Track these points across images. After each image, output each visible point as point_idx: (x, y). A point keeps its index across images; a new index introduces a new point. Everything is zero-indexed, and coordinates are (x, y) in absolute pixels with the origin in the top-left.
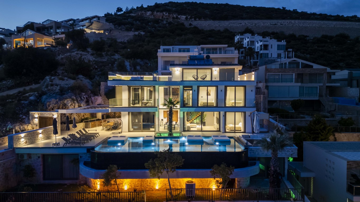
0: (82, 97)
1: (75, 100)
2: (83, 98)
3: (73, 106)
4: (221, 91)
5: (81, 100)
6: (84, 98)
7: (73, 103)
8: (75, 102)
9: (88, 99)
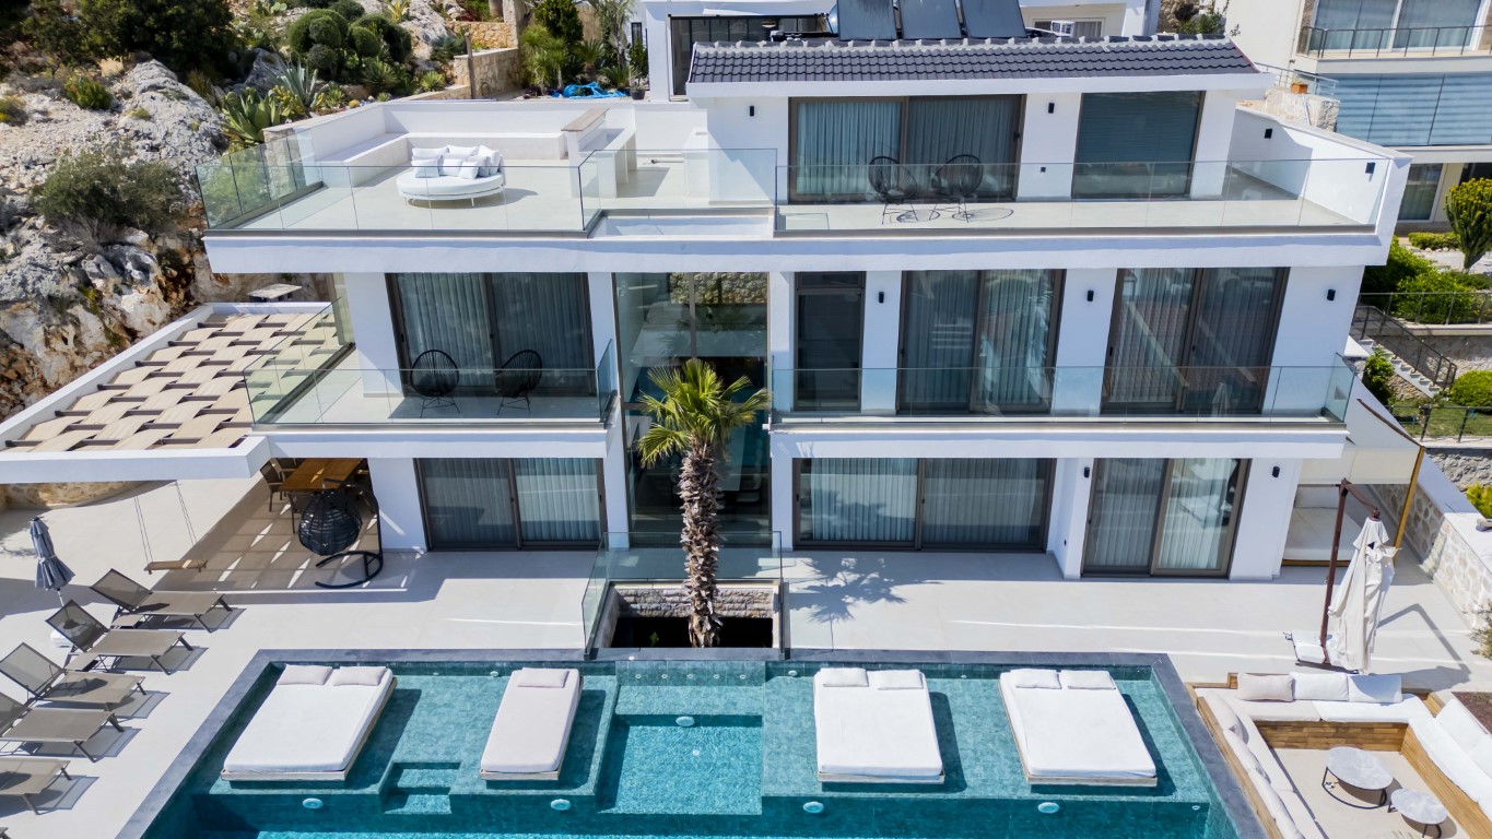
0: (129, 266)
1: (70, 303)
2: (136, 274)
3: (65, 341)
4: (1090, 296)
5: (124, 289)
6: (145, 269)
7: (65, 323)
8: (78, 310)
9: (186, 259)
